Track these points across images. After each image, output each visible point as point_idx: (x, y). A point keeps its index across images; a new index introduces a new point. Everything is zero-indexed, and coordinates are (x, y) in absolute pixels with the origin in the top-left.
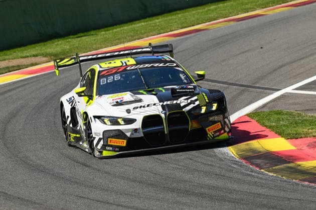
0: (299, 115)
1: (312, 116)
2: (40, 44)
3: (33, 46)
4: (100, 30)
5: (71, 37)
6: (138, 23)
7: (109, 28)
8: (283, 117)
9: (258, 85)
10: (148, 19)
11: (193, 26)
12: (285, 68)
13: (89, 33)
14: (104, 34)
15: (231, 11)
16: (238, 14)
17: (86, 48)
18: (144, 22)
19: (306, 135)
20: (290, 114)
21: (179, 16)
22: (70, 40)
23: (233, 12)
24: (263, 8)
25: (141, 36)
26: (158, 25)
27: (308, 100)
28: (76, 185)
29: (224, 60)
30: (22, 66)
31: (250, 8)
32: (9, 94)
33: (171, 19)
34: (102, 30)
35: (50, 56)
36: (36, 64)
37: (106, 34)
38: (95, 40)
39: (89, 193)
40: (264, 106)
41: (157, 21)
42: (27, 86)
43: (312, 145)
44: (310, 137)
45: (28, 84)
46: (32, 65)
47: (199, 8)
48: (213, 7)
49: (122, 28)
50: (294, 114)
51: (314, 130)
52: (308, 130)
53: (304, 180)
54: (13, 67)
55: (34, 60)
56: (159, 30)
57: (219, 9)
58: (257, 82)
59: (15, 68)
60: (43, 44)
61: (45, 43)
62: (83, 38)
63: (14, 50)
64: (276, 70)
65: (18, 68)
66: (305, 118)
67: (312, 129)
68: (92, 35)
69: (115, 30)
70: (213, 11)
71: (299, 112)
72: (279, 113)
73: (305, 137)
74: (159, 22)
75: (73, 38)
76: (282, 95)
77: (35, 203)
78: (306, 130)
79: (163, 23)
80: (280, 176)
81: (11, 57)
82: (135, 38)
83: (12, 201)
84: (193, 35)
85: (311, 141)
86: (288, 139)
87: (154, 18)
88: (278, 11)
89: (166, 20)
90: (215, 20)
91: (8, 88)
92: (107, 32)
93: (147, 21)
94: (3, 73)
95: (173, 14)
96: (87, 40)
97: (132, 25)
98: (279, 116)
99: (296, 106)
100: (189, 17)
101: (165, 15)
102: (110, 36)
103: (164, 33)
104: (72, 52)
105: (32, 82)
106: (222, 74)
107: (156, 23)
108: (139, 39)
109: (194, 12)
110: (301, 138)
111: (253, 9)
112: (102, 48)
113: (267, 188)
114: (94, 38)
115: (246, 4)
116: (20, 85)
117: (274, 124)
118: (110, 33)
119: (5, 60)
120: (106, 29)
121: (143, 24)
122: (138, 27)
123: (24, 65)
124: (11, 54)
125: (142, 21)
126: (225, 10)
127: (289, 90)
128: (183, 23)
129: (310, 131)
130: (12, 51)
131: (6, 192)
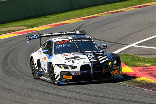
0: (137, 56)
1: (142, 57)
2: (24, 21)
3: (21, 21)
4: (51, 15)
5: (38, 18)
6: (68, 13)
7: (55, 15)
8: (129, 57)
9: (119, 43)
10: (72, 11)
11: (93, 15)
12: (132, 35)
13: (46, 16)
14: (52, 17)
15: (110, 9)
16: (113, 10)
17: (44, 23)
18: (71, 12)
19: (139, 66)
20: (132, 56)
21: (87, 10)
22: (37, 19)
23: (111, 9)
24: (124, 8)
25: (69, 19)
26: (77, 14)
27: (141, 50)
28: (35, 85)
29: (105, 31)
30: (15, 30)
31: (118, 8)
32: (9, 42)
33: (83, 12)
34: (52, 15)
35: (28, 26)
36: (22, 30)
37: (54, 17)
38: (48, 20)
39: (40, 89)
40: (121, 52)
41: (77, 12)
42: (17, 39)
43: (141, 70)
44: (140, 67)
45: (17, 38)
46: (20, 30)
47: (96, 7)
48: (102, 7)
49: (61, 15)
50: (134, 56)
51: (142, 64)
52: (140, 63)
53: (136, 86)
54: (11, 30)
55: (20, 28)
56: (77, 16)
57: (104, 8)
58: (119, 41)
59: (12, 31)
60: (25, 20)
61: (26, 20)
62: (43, 19)
63: (13, 23)
64: (128, 36)
65: (13, 31)
66: (139, 58)
67: (142, 63)
68: (47, 17)
69: (58, 16)
70: (102, 8)
71: (136, 55)
72: (128, 55)
73: (138, 67)
74: (78, 12)
75: (39, 18)
76: (130, 47)
77: (16, 92)
78: (139, 63)
79: (79, 13)
80: (125, 84)
81: (10, 26)
82: (66, 19)
83: (5, 91)
84: (92, 19)
85: (140, 69)
86: (130, 67)
87: (76, 11)
88: (131, 9)
89: (81, 12)
90: (102, 12)
91: (8, 40)
92: (54, 16)
93: (72, 12)
94: (6, 33)
95: (84, 10)
96: (45, 19)
97: (65, 13)
98: (127, 57)
99: (135, 53)
100: (91, 11)
101: (81, 9)
102: (55, 18)
103: (79, 17)
104: (38, 25)
105: (19, 38)
106: (104, 37)
107: (76, 13)
108: (68, 20)
109: (93, 9)
110: (136, 67)
111: (120, 8)
112: (51, 23)
113: (119, 89)
114: (48, 19)
115: (117, 6)
116: (14, 38)
117: (125, 60)
118: (55, 17)
119: (8, 27)
120: (54, 15)
121: (70, 13)
122: (68, 14)
123: (16, 30)
124: (11, 25)
125: (70, 12)
126: (107, 8)
127: (133, 45)
128: (88, 13)
129: (141, 64)
130: (11, 23)
131: (4, 87)
